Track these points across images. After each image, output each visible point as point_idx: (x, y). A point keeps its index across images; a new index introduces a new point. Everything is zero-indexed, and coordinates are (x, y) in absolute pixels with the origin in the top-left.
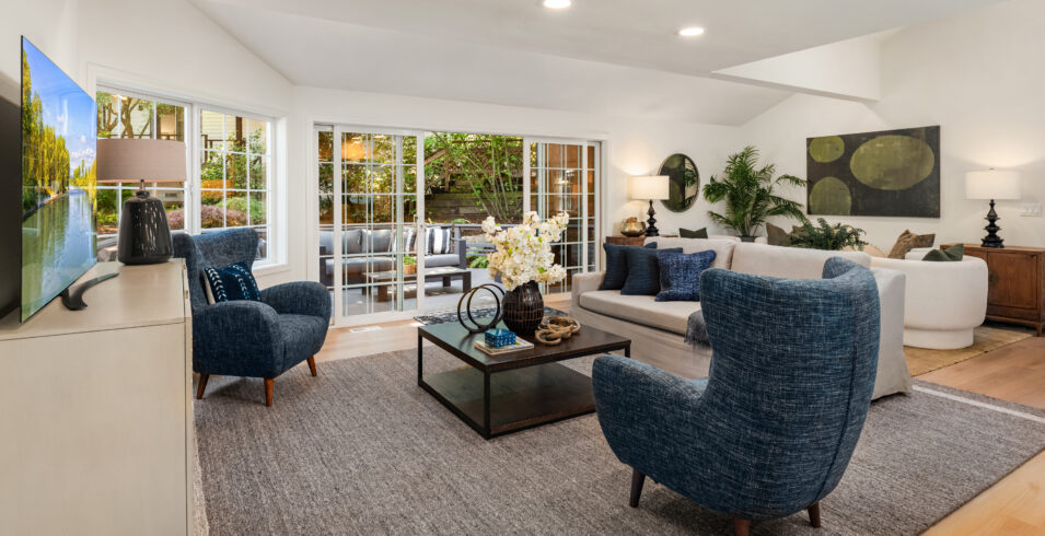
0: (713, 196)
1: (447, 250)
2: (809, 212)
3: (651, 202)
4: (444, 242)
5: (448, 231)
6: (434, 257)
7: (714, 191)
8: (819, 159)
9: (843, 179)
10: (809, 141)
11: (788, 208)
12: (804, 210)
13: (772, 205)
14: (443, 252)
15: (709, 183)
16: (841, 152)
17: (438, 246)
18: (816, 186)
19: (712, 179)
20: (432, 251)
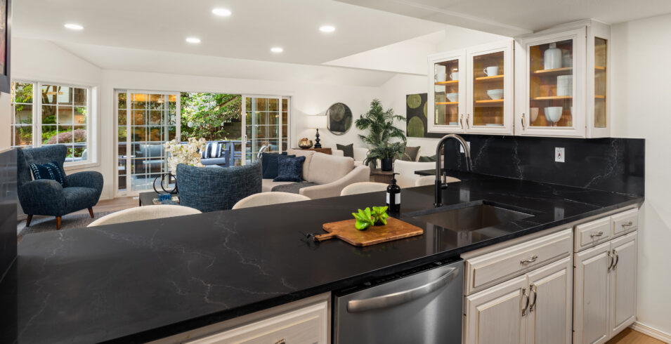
0: (362, 126)
1: (219, 155)
2: (408, 136)
3: (317, 130)
4: (218, 150)
5: (221, 145)
6: (211, 159)
7: (362, 123)
8: (411, 106)
9: (421, 118)
10: (407, 96)
11: (398, 133)
12: (405, 134)
13: (391, 132)
14: (217, 157)
15: (359, 119)
16: (419, 104)
17: (214, 153)
18: (410, 122)
19: (361, 117)
20: (210, 156)
